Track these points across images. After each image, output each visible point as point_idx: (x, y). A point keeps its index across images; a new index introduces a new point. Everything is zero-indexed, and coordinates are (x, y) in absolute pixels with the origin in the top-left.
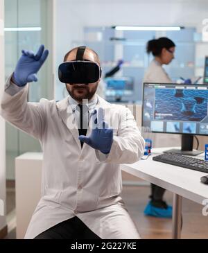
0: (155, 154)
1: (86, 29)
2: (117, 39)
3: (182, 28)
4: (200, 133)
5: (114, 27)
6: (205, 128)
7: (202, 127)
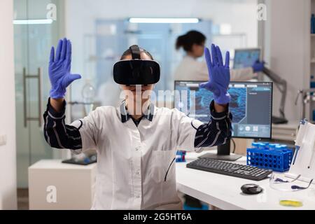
0: (189, 159)
1: (99, 22)
2: (132, 32)
3: (200, 20)
4: (239, 135)
5: (128, 20)
6: (244, 130)
7: (241, 129)
